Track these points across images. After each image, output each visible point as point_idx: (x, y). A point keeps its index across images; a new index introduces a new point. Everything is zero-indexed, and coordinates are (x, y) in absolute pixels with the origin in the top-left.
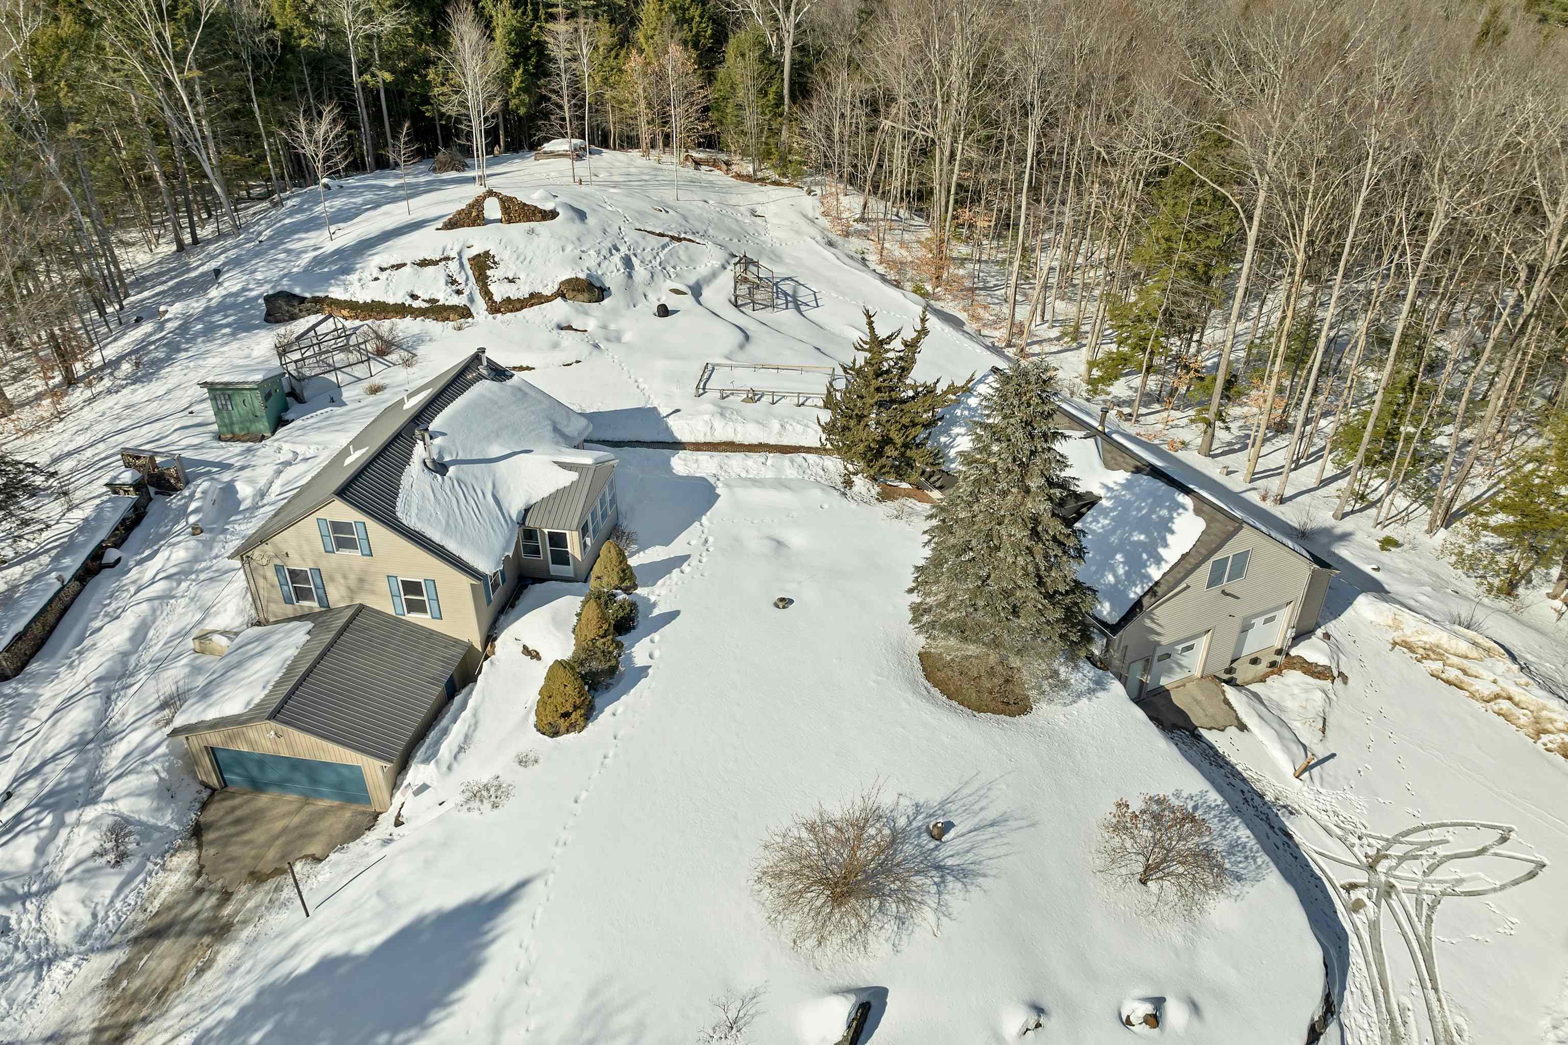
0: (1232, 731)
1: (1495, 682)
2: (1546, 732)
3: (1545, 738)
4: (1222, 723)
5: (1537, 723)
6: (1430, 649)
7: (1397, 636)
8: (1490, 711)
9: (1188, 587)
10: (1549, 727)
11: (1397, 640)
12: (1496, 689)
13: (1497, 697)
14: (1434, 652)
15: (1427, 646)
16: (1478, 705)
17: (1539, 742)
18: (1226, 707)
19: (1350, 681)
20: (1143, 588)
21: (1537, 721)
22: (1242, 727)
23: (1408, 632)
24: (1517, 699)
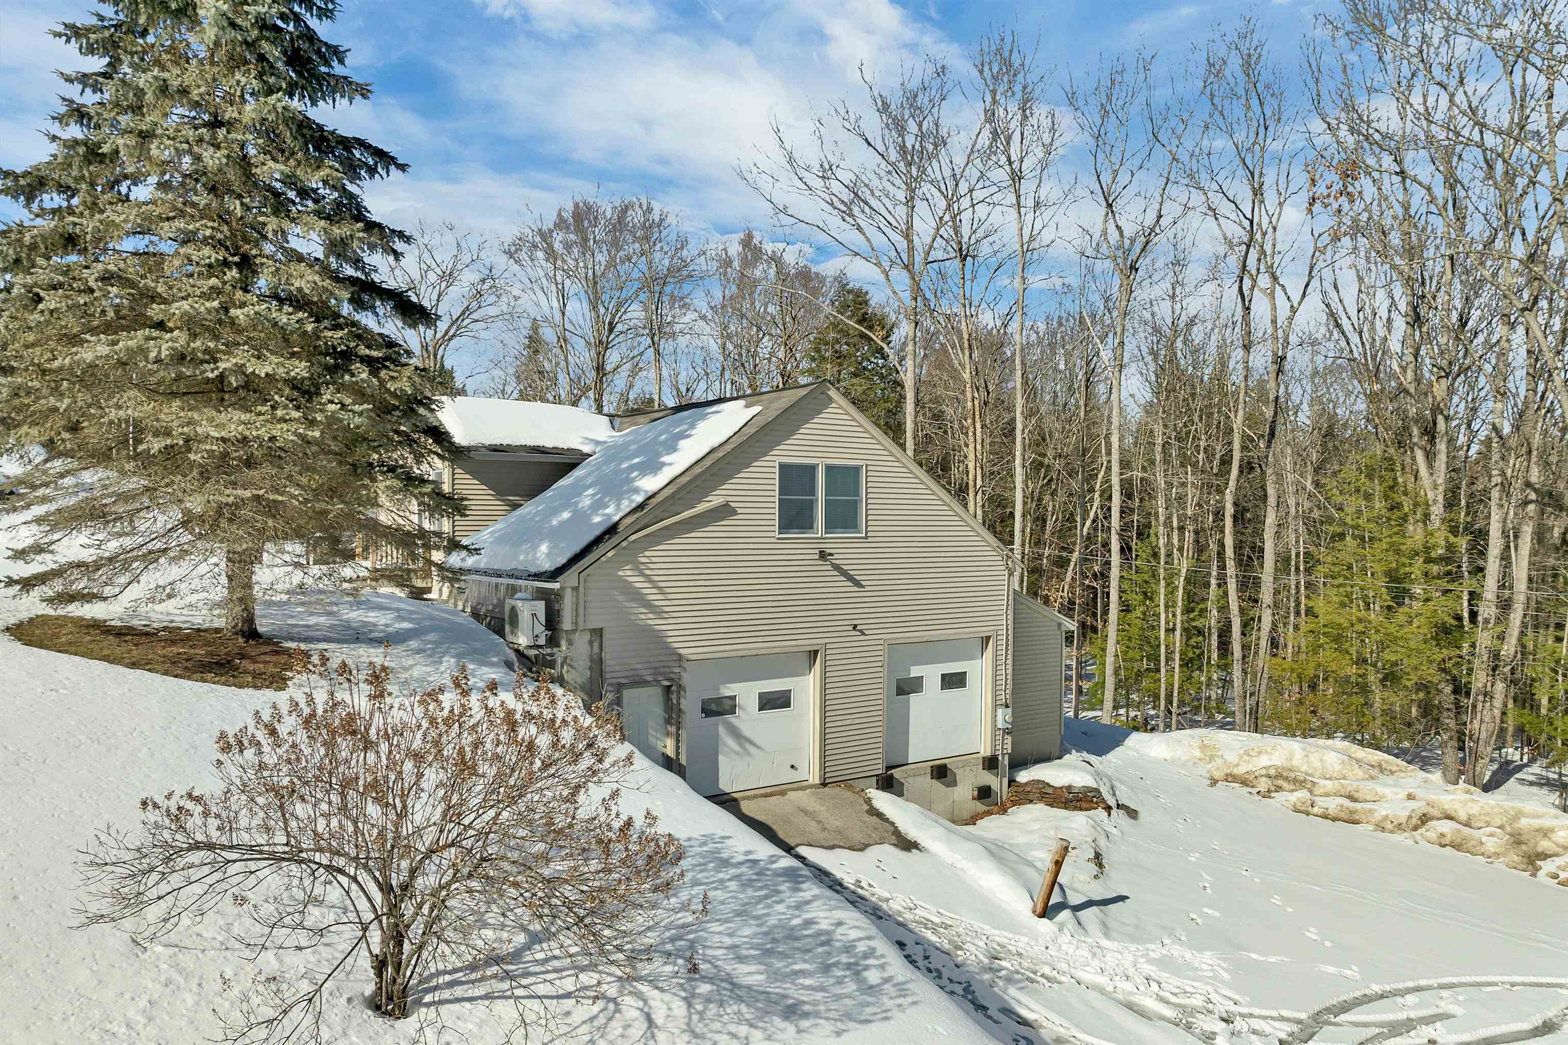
0: (887, 852)
1: (1410, 797)
2: (1545, 856)
3: (1547, 866)
4: (858, 837)
5: (1519, 843)
6: (1279, 776)
7: (1217, 769)
8: (1423, 843)
9: (725, 511)
10: (1544, 845)
11: (1217, 775)
12: (1419, 806)
13: (1425, 819)
14: (1286, 779)
15: (1272, 772)
16: (1399, 837)
17: (1541, 874)
18: (875, 819)
19: (1143, 814)
20: (618, 508)
21: (1517, 840)
22: (908, 845)
23: (1231, 758)
24: (1463, 816)
